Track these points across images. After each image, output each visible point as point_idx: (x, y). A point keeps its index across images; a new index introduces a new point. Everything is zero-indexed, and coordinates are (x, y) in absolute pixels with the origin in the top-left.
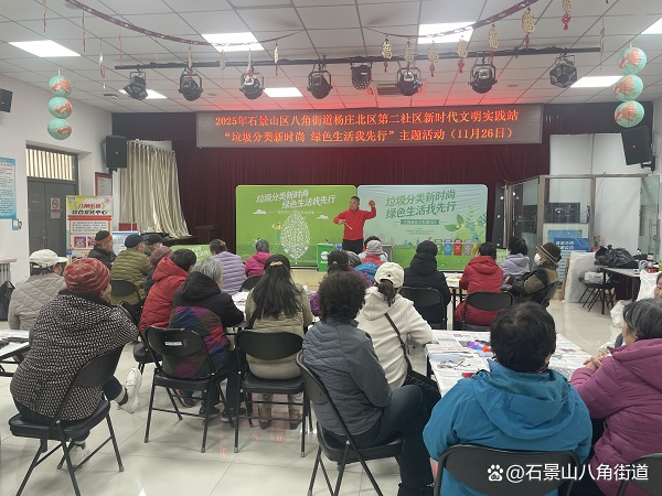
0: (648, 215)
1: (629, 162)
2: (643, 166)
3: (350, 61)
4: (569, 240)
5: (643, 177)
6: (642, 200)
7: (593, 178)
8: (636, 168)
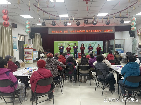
0: (134, 46)
1: (131, 36)
2: (133, 37)
3: (84, 19)
4: (120, 51)
5: (133, 39)
6: (133, 43)
7: (124, 39)
8: (132, 38)
